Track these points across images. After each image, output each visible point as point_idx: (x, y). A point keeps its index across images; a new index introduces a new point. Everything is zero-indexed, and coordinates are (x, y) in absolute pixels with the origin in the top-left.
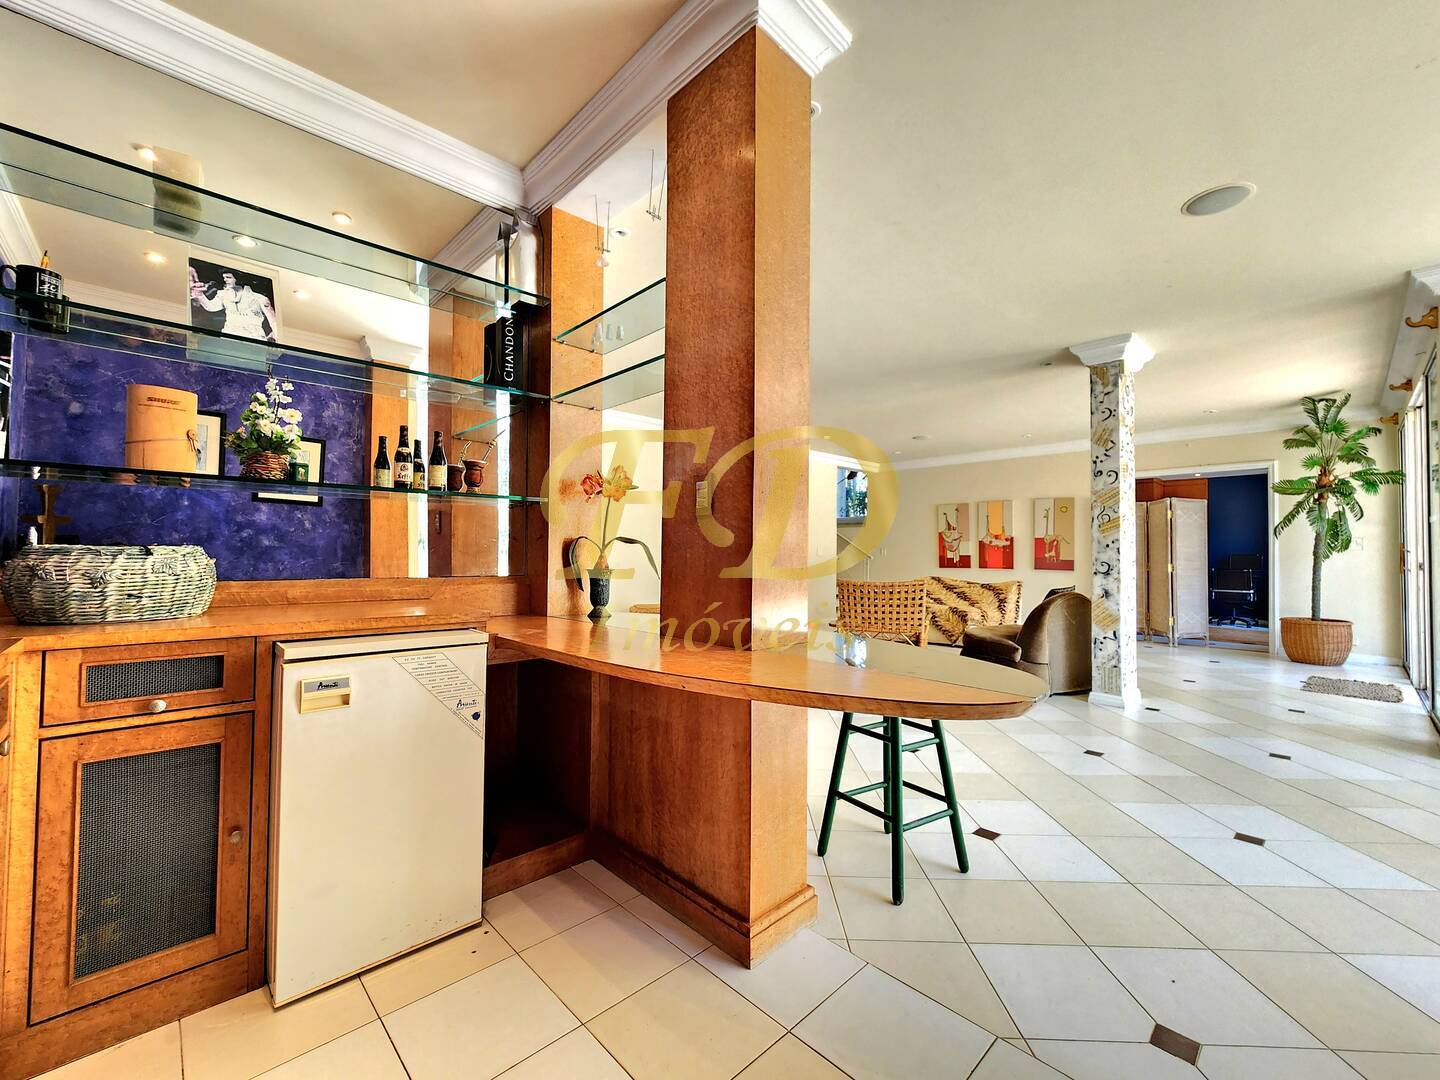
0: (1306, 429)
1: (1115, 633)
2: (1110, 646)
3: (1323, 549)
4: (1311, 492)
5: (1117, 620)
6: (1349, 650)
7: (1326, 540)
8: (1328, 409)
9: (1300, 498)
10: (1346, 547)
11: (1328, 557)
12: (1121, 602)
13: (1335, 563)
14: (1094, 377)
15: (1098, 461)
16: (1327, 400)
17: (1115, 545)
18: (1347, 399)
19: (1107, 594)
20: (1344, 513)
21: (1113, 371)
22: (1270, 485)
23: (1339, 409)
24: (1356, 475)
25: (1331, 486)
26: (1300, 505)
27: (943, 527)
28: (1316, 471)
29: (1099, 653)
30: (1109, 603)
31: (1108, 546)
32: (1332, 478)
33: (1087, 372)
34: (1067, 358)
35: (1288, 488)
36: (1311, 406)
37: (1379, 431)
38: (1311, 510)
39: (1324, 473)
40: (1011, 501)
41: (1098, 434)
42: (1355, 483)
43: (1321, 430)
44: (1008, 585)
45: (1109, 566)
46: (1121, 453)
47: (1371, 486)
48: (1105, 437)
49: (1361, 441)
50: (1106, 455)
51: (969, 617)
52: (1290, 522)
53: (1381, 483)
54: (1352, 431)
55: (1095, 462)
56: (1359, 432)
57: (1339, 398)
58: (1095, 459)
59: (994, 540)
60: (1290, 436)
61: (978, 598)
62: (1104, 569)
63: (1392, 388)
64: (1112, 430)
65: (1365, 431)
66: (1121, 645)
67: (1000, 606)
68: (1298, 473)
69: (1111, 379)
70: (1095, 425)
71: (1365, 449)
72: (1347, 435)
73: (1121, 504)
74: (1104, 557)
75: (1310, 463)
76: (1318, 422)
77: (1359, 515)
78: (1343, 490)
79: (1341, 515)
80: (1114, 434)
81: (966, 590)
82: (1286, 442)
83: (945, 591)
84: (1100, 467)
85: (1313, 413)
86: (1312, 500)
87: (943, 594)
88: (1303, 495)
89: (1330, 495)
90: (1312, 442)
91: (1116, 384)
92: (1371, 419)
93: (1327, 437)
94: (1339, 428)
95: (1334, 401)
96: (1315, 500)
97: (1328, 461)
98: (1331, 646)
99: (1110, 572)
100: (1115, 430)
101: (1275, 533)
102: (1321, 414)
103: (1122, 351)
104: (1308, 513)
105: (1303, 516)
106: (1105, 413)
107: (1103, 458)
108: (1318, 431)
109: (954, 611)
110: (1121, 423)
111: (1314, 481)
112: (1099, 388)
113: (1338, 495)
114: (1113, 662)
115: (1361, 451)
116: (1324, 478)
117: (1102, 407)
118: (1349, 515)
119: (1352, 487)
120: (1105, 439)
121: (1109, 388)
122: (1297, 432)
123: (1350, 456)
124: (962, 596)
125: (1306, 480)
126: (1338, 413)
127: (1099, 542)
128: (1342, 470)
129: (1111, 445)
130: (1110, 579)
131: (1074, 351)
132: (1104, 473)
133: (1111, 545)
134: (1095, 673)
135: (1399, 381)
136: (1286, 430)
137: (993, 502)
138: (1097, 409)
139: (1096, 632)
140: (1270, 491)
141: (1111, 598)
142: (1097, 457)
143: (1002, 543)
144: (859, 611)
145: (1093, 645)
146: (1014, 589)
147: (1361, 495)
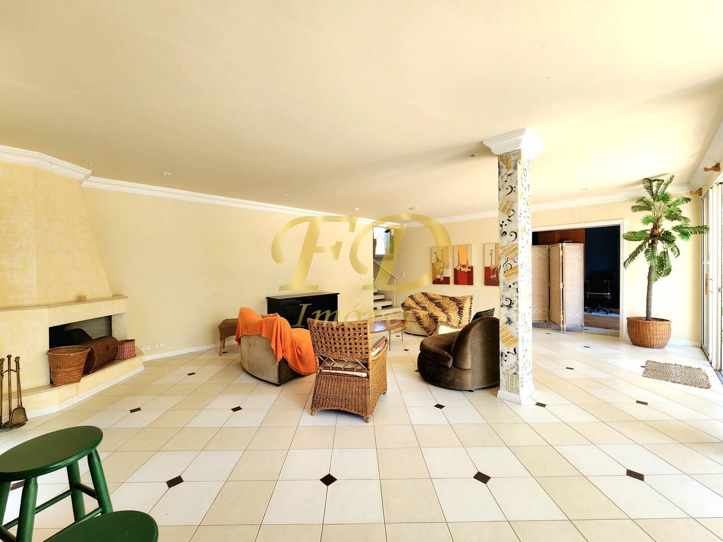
0: (644, 199)
1: (515, 349)
2: (511, 359)
3: (654, 275)
4: (647, 240)
5: (516, 340)
6: (669, 339)
7: (655, 270)
8: (659, 186)
9: (640, 243)
10: (668, 274)
11: (657, 280)
12: (519, 328)
13: (661, 284)
14: (501, 163)
15: (504, 224)
16: (658, 180)
17: (515, 286)
18: (671, 179)
19: (509, 321)
20: (667, 253)
21: (513, 158)
22: (621, 235)
23: (667, 185)
24: (676, 228)
25: (660, 235)
26: (640, 247)
27: (434, 261)
28: (650, 226)
29: (504, 363)
30: (511, 327)
31: (510, 286)
32: (660, 230)
33: (496, 160)
34: (481, 150)
35: (632, 236)
36: (648, 184)
37: (689, 200)
38: (647, 251)
39: (656, 227)
40: (471, 245)
41: (504, 205)
42: (675, 234)
43: (654, 200)
44: (465, 298)
45: (511, 300)
46: (519, 219)
47: (685, 234)
48: (508, 207)
49: (678, 207)
50: (509, 220)
51: (439, 320)
52: (634, 259)
53: (692, 233)
54: (673, 200)
55: (501, 226)
56: (678, 201)
57: (666, 179)
58: (501, 223)
59: (462, 268)
60: (634, 204)
61: (447, 306)
62: (508, 303)
63: (706, 169)
64: (513, 202)
65: (681, 200)
66: (519, 359)
67: (459, 312)
68: (639, 227)
69: (513, 163)
70: (501, 199)
71: (680, 211)
72: (669, 203)
73: (519, 256)
74: (508, 295)
75: (646, 221)
76: (652, 195)
77: (677, 254)
78: (667, 238)
79: (665, 253)
80: (514, 204)
81: (441, 301)
82: (633, 207)
83: (428, 302)
84: (505, 229)
85: (650, 188)
86: (647, 244)
87: (427, 304)
88: (642, 241)
89: (659, 241)
90: (648, 207)
91: (515, 168)
92: (684, 193)
93: (657, 204)
94: (665, 198)
95: (663, 181)
96: (650, 245)
97: (658, 219)
98: (658, 337)
99: (512, 305)
100: (515, 202)
101: (624, 265)
102: (654, 190)
103: (519, 142)
104: (645, 253)
105: (642, 254)
106: (508, 189)
107: (506, 222)
108: (652, 200)
109: (431, 316)
110: (519, 196)
111: (649, 232)
112: (504, 171)
113: (664, 241)
114: (514, 371)
115: (678, 213)
116: (655, 230)
117: (506, 185)
118: (670, 253)
119: (673, 236)
120: (508, 210)
121: (511, 171)
122: (638, 201)
123: (673, 217)
124: (438, 305)
125: (644, 232)
126: (665, 188)
127: (504, 284)
128: (667, 225)
129: (512, 213)
130: (512, 310)
131: (486, 144)
132: (508, 233)
133: (512, 286)
134: (501, 377)
135: (711, 165)
136: (632, 200)
137: (461, 246)
138: (503, 187)
139: (503, 348)
140: (621, 238)
141: (512, 324)
142: (503, 222)
143: (466, 270)
144: (323, 342)
145: (500, 357)
146: (468, 300)
147: (679, 242)
